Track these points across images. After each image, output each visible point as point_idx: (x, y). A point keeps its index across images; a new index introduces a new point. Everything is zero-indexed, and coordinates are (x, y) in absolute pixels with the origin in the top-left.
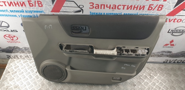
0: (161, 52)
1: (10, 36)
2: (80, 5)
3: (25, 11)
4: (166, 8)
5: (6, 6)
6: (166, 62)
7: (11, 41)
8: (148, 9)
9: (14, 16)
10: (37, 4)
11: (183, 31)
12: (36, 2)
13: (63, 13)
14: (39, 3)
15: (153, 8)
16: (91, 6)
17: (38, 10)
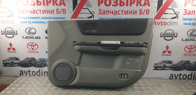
0: (163, 63)
1: (32, 45)
2: (92, 12)
3: (52, 18)
4: (151, 12)
5: (40, 13)
7: (31, 50)
9: (43, 22)
10: (62, 12)
11: (172, 34)
12: (62, 10)
13: (79, 19)
14: (64, 10)
16: (99, 12)
17: (62, 17)
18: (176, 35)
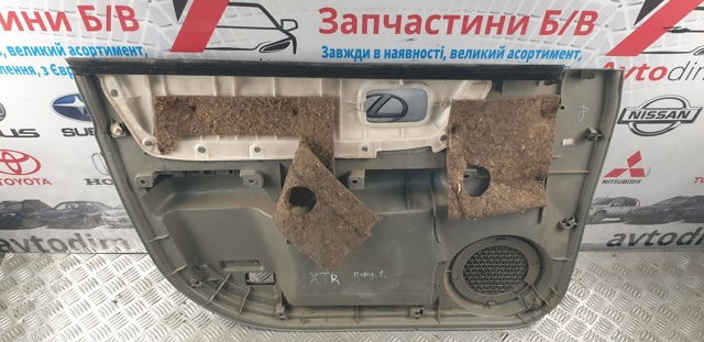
0: (597, 203)
1: (8, 157)
2: (282, 21)
3: (66, 50)
4: (606, 23)
6: (619, 244)
7: (12, 177)
8: (543, 32)
9: (25, 70)
10: (115, 21)
11: (675, 113)
12: (114, 12)
13: (215, 55)
14: (126, 13)
15: (561, 24)
16: (325, 20)
17: (121, 45)
18: (690, 117)
